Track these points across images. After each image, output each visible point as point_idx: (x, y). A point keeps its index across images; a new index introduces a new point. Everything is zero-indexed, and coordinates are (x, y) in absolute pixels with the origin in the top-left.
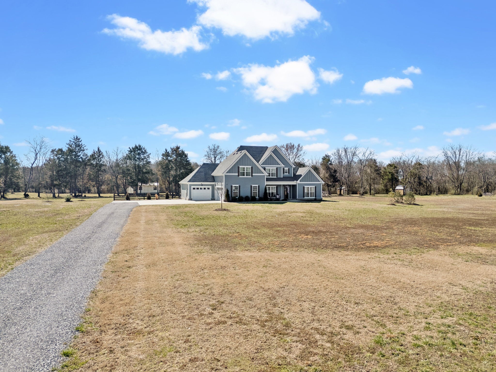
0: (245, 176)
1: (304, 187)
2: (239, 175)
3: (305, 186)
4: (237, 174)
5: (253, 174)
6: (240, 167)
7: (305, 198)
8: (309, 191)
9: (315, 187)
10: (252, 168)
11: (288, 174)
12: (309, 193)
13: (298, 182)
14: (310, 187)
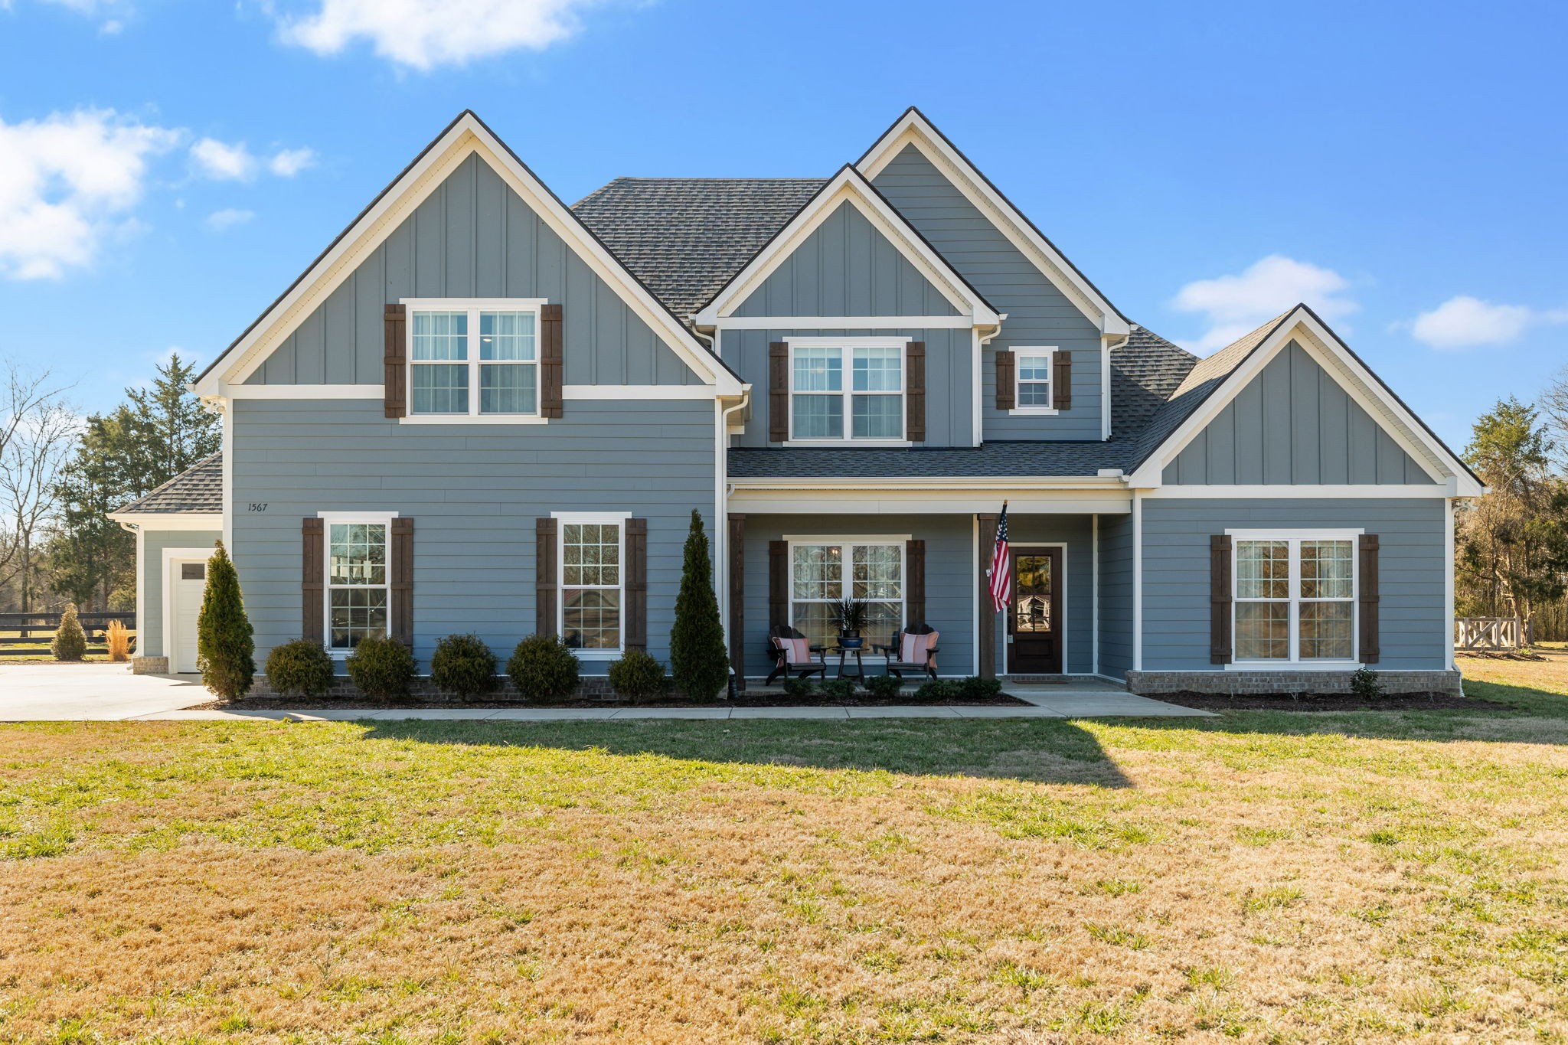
0: (474, 416)
1: (1220, 547)
2: (394, 406)
3: (1238, 535)
4: (376, 392)
5: (571, 392)
6: (414, 306)
7: (1238, 665)
8: (1283, 589)
9: (1370, 546)
10: (553, 317)
11: (1048, 410)
12: (1281, 611)
13: (1149, 477)
14: (1295, 538)
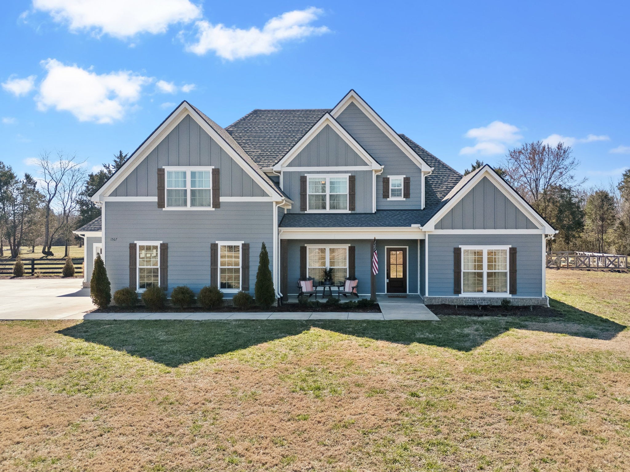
0: (189, 208)
1: (457, 252)
2: (161, 204)
3: (463, 248)
4: (155, 199)
5: (222, 199)
6: (167, 169)
7: (463, 295)
8: (480, 267)
9: (513, 252)
10: (216, 173)
11: (402, 199)
12: (480, 275)
13: (430, 226)
14: (485, 249)
